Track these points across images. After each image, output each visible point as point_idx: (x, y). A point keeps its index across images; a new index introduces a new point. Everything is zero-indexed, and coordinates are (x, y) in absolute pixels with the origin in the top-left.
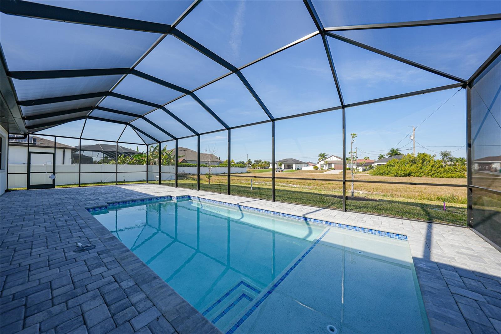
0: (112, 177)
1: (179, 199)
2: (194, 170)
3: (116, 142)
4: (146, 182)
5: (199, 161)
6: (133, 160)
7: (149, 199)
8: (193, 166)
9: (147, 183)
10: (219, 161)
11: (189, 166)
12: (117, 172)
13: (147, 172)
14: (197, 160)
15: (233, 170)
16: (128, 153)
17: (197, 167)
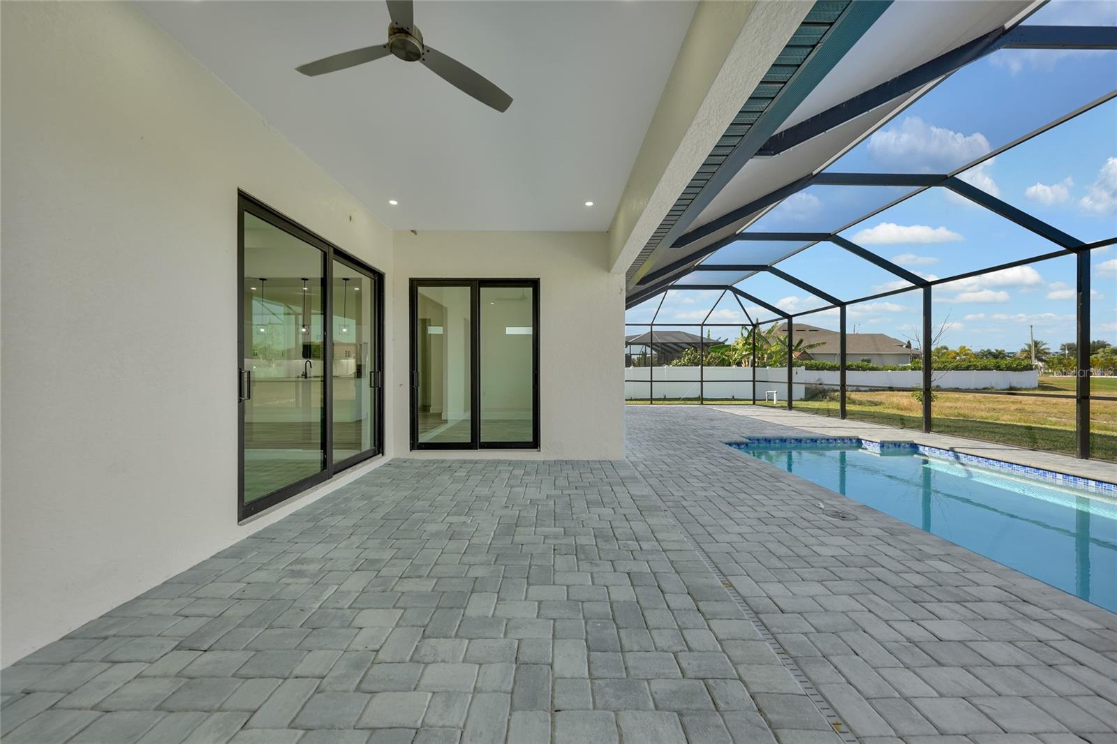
0: (694, 390)
1: (885, 448)
2: (832, 378)
3: (700, 325)
4: (752, 402)
5: (845, 354)
6: (709, 358)
7: (812, 440)
8: (832, 368)
9: (754, 404)
10: (908, 351)
11: (818, 369)
12: (702, 381)
13: (754, 381)
14: (838, 351)
15: (938, 378)
16: (681, 345)
17: (838, 370)
